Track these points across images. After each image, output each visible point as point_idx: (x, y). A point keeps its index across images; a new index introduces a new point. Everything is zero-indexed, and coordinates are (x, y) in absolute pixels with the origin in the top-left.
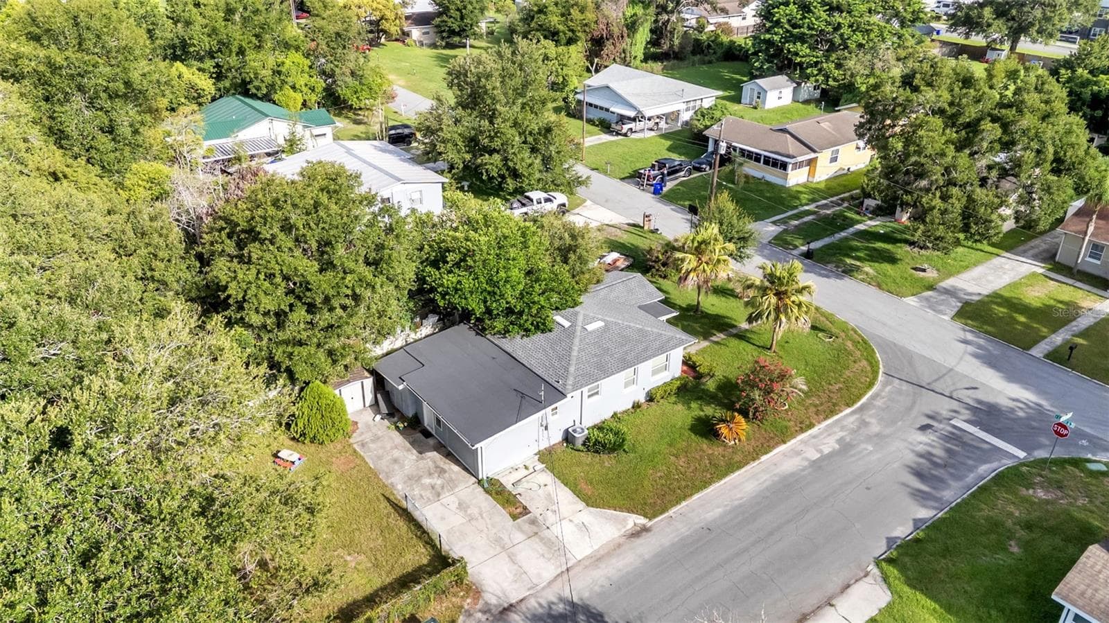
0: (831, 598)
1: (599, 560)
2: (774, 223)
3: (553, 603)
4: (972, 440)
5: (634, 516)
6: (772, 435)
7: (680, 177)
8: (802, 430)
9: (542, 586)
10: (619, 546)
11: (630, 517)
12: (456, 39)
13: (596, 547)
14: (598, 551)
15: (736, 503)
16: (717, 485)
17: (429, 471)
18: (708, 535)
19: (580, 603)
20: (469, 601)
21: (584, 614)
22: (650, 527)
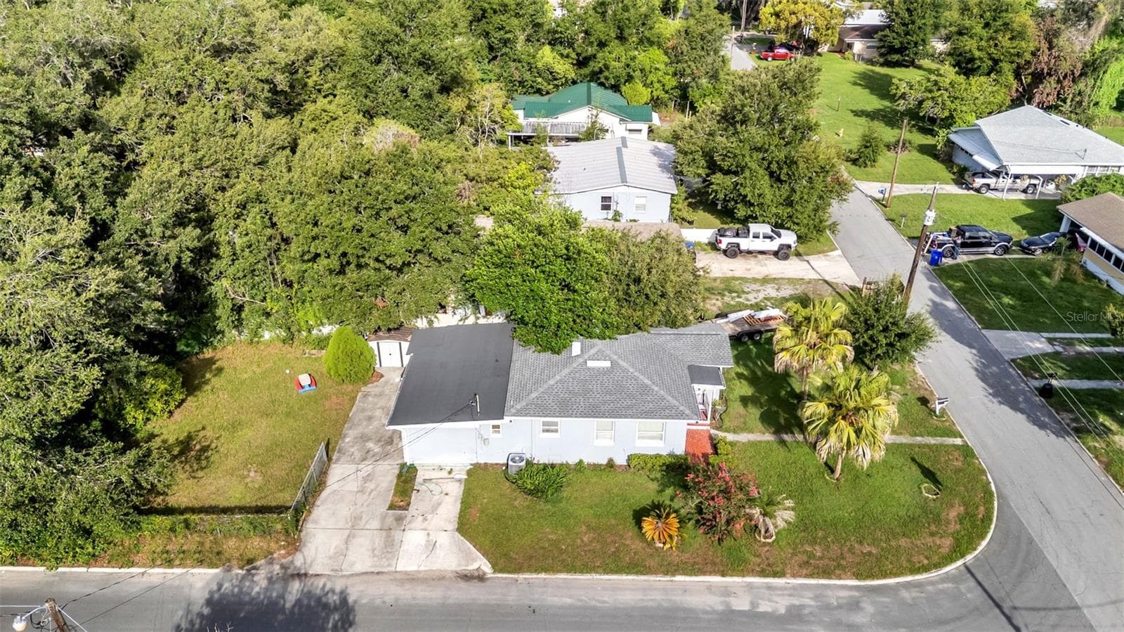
1: (411, 580)
2: (1050, 341)
3: (333, 592)
5: (485, 560)
6: (718, 560)
7: (988, 253)
8: (763, 573)
9: (344, 573)
10: (443, 579)
11: (480, 559)
12: (896, 57)
13: (422, 568)
14: (420, 572)
15: (593, 603)
16: (597, 576)
19: (351, 604)
20: (282, 552)
21: (342, 614)
22: (488, 579)
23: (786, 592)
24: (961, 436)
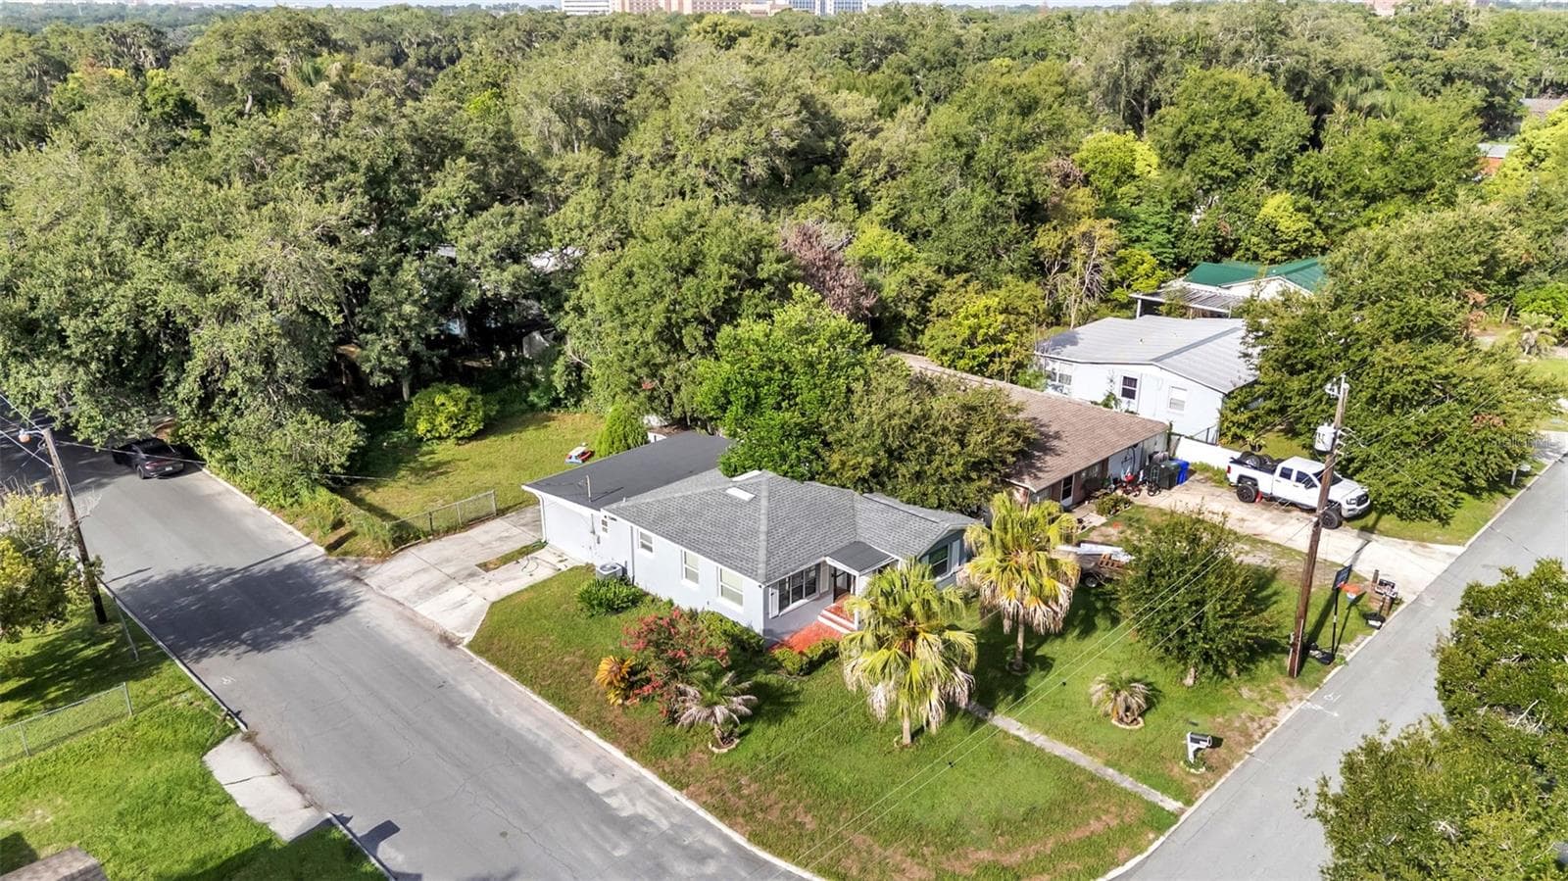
0: (286, 775)
6: (644, 740)
8: (664, 775)
10: (429, 630)
11: (473, 632)
22: (455, 648)
23: (660, 804)
24: (1189, 803)
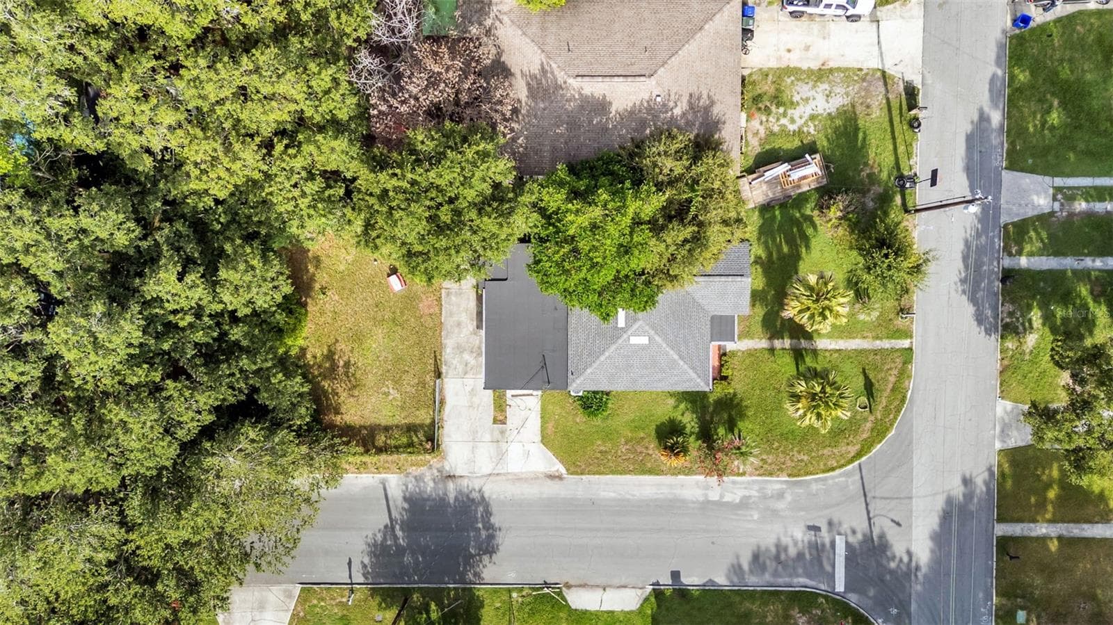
0: (610, 586)
1: (519, 479)
3: (475, 490)
4: (828, 558)
5: (561, 465)
9: (477, 475)
10: (537, 478)
11: (558, 465)
13: (524, 470)
14: (522, 473)
17: (472, 348)
18: (592, 506)
19: (487, 500)
20: (435, 460)
21: (484, 507)
22: (564, 478)
23: (743, 486)
24: (911, 337)
